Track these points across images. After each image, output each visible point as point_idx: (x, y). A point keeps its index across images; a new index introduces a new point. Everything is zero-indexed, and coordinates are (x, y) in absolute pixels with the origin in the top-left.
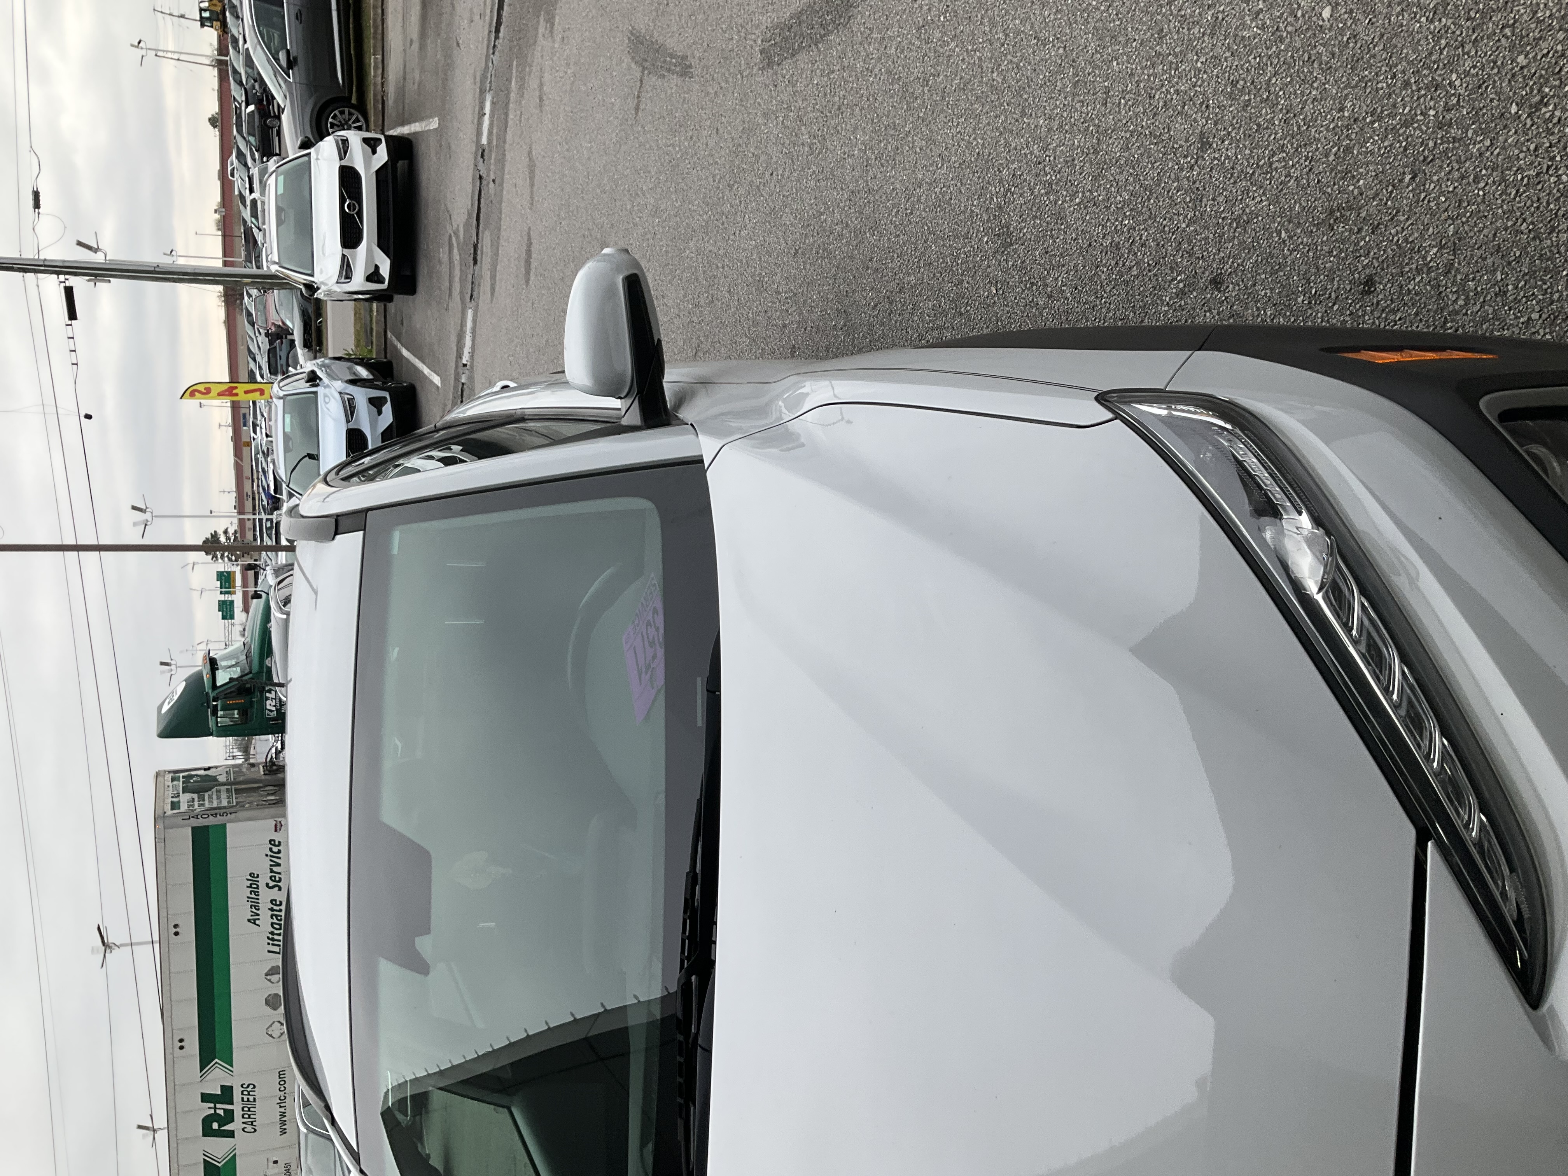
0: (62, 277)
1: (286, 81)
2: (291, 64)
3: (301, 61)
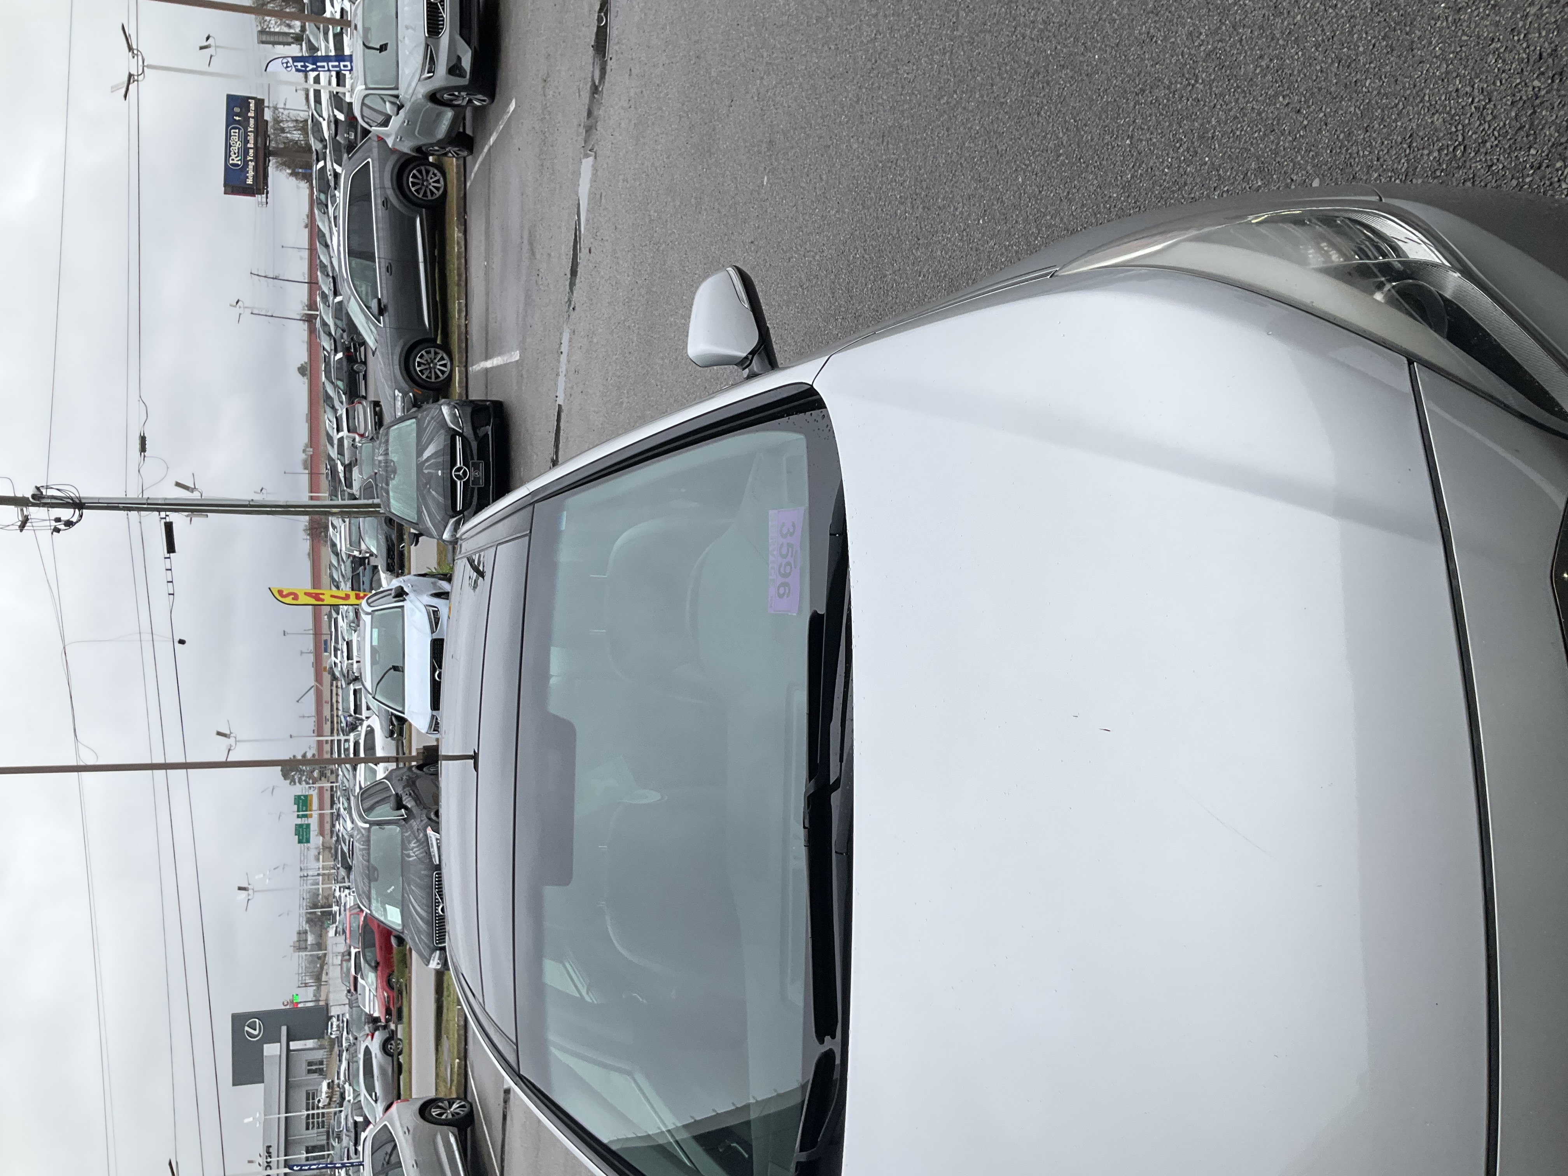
0: (163, 514)
1: (376, 327)
2: (382, 311)
3: (391, 309)
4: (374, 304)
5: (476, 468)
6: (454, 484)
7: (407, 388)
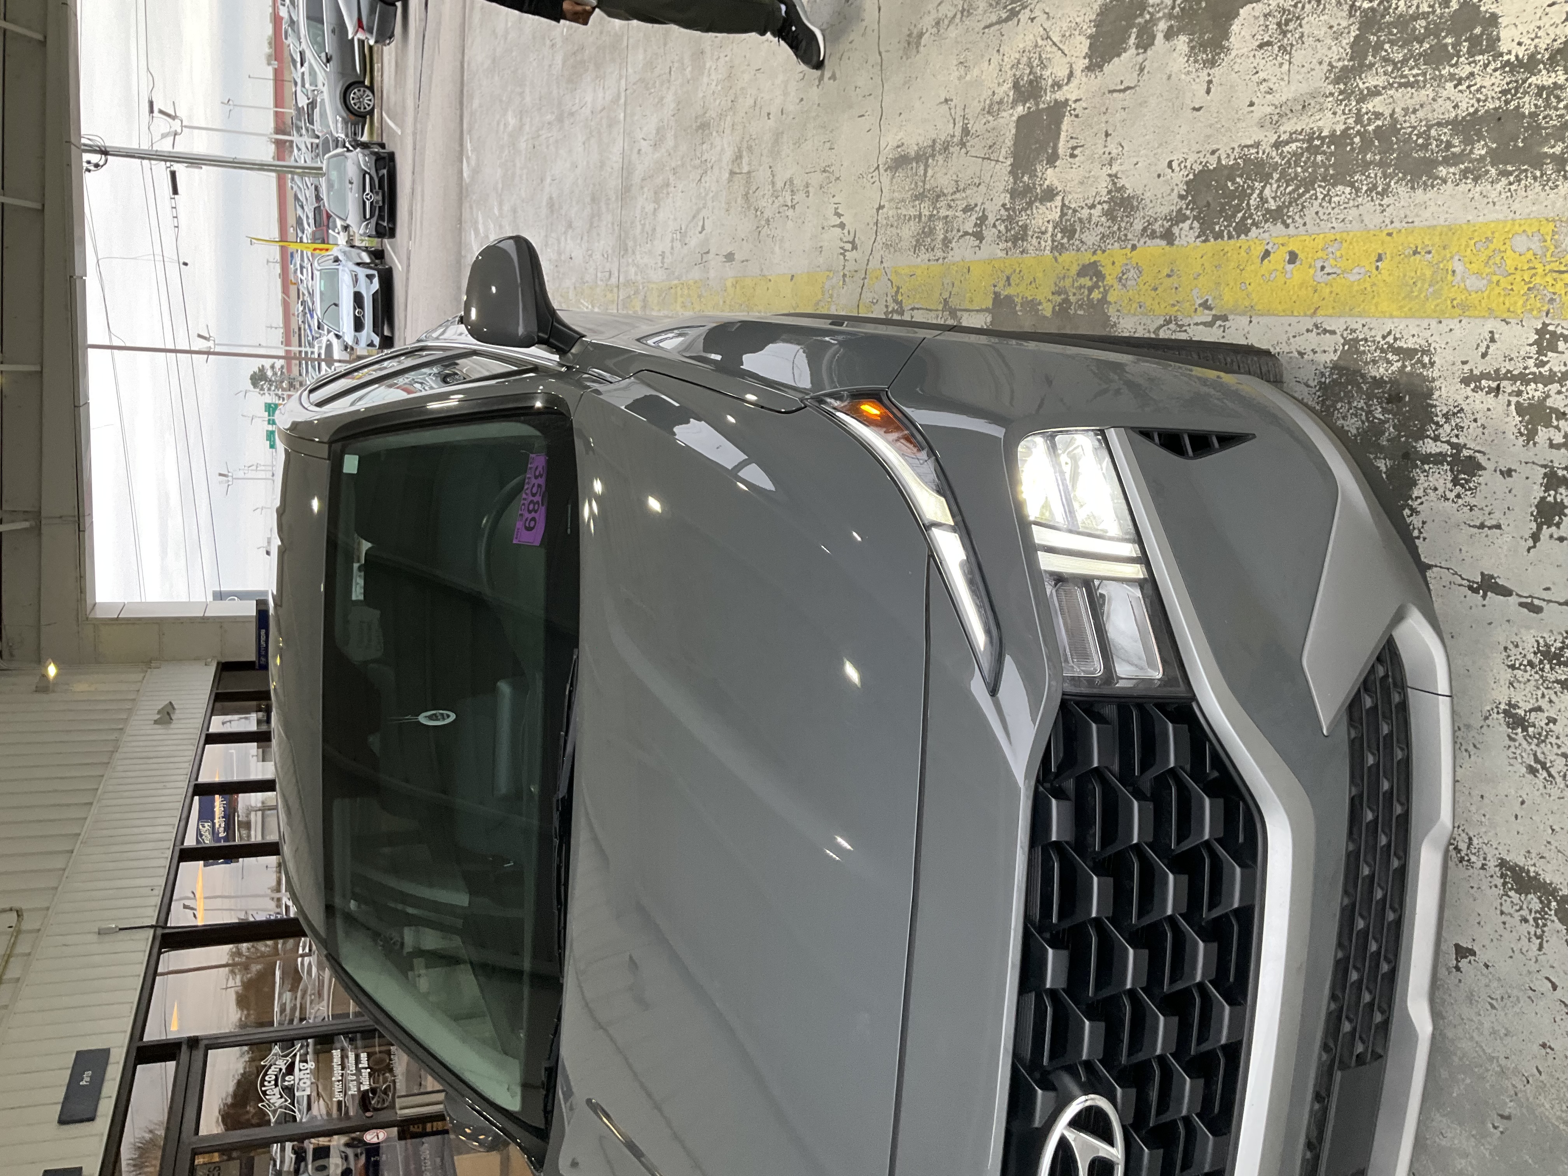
0: (168, 164)
2: (328, 61)
3: (334, 57)
4: (323, 55)
5: (377, 193)
6: (364, 203)
7: (345, 115)
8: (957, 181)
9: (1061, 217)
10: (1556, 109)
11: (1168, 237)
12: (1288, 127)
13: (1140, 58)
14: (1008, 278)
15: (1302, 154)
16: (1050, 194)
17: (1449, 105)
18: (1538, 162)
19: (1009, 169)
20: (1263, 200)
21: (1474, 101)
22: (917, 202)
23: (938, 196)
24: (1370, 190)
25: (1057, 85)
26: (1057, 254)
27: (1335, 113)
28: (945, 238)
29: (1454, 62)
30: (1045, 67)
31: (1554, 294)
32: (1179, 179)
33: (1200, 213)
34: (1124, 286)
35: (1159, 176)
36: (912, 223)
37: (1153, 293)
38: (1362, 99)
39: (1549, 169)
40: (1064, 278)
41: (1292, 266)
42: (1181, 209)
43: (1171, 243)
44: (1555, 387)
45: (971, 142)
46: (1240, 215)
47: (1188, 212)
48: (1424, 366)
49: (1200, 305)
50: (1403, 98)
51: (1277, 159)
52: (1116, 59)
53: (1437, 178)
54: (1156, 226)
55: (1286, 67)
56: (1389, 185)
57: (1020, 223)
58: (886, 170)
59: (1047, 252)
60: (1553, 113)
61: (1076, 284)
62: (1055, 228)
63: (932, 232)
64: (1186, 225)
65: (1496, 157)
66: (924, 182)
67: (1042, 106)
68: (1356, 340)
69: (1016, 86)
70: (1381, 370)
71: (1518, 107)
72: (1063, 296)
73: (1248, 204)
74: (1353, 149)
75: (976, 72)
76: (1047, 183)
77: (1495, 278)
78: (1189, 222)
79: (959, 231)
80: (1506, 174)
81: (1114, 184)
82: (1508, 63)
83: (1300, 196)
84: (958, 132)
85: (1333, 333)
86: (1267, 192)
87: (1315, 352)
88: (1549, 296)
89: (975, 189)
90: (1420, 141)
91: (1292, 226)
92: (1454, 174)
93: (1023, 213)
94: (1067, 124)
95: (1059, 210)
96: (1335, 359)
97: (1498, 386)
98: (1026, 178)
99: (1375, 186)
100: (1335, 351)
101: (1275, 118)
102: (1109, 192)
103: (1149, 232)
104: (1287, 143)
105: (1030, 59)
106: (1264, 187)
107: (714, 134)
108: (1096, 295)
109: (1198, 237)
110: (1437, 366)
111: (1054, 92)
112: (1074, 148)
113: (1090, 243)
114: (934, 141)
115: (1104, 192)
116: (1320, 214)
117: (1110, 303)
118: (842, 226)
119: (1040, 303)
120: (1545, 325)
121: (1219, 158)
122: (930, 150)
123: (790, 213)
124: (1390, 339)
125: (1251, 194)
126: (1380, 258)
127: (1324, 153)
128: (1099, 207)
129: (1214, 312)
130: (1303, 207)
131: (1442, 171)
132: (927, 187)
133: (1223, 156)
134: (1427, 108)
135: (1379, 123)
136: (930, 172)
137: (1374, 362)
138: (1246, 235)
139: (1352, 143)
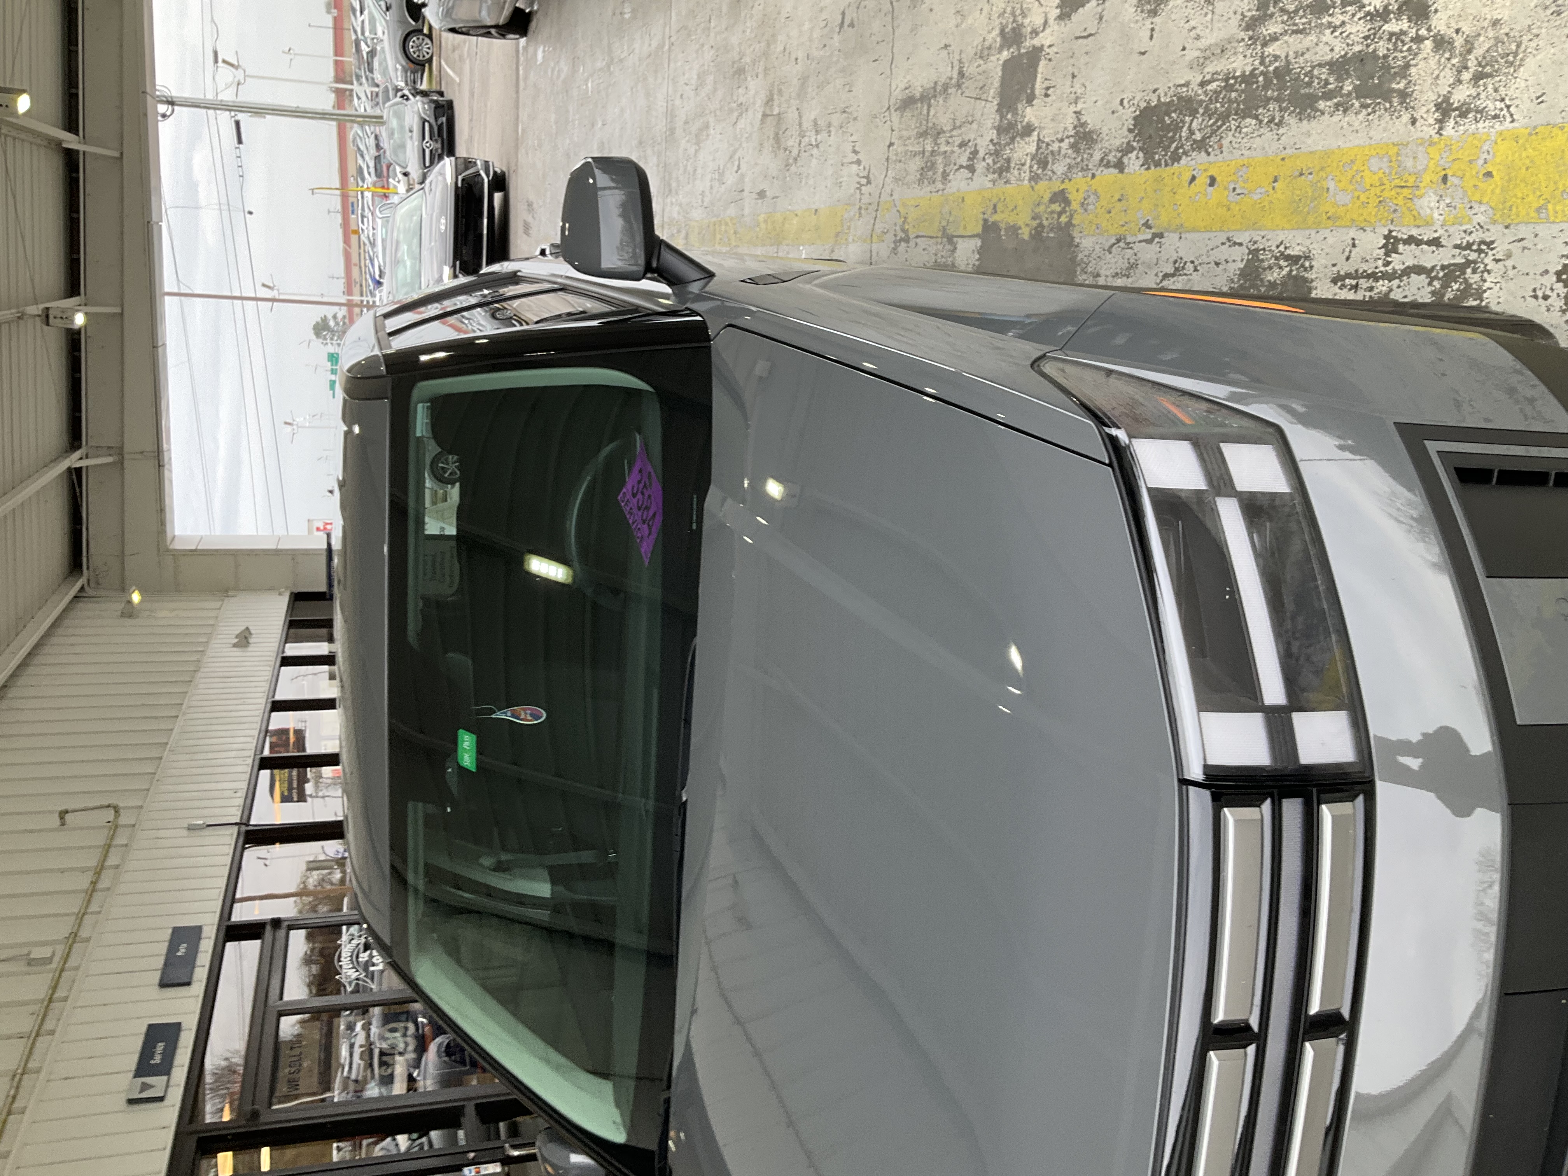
0: (233, 114)
1: (385, 19)
2: (388, 9)
3: (394, 6)
4: (383, 4)
5: (436, 141)
6: (424, 151)
7: (404, 63)
8: (954, 120)
9: (1037, 150)
10: (1402, 52)
11: (1120, 166)
12: (1210, 68)
13: (1100, 9)
14: (995, 206)
15: (1220, 92)
16: (1028, 130)
17: (1328, 48)
18: (1387, 95)
19: (996, 107)
20: (1192, 133)
21: (1344, 45)
22: (921, 140)
23: (939, 134)
24: (1270, 121)
25: (1035, 33)
26: (1033, 183)
27: (1245, 56)
28: (944, 171)
29: (1331, 12)
30: (1025, 16)
31: (1397, 205)
32: (1128, 114)
33: (1144, 144)
34: (1086, 210)
35: (1113, 112)
36: (917, 158)
37: (1108, 216)
38: (1265, 45)
39: (1396, 101)
40: (1038, 205)
41: (1212, 188)
42: (1129, 142)
43: (1121, 171)
44: (1396, 282)
45: (967, 84)
46: (1174, 145)
47: (1135, 144)
48: (1305, 270)
49: (1143, 225)
50: (1294, 43)
51: (1203, 97)
52: (1081, 10)
53: (1317, 110)
54: (1111, 157)
55: (1209, 16)
56: (1283, 117)
57: (1005, 157)
58: (896, 111)
59: (1026, 182)
60: (1399, 55)
61: (1049, 210)
62: (1032, 160)
63: (932, 166)
64: (1133, 155)
65: (1360, 92)
66: (927, 121)
67: (1023, 51)
68: (1257, 250)
69: (1002, 33)
70: (1275, 275)
71: (1375, 51)
72: (1038, 221)
73: (1180, 136)
74: (1258, 87)
75: (970, 21)
76: (1026, 120)
77: (1356, 194)
78: (1135, 152)
79: (955, 164)
80: (1364, 106)
81: (1079, 120)
82: (1368, 14)
83: (1219, 127)
84: (955, 75)
85: (1240, 244)
86: (1195, 125)
87: (1227, 262)
88: (1394, 207)
89: (969, 126)
90: (1307, 79)
91: (1212, 154)
92: (1330, 107)
93: (1007, 148)
94: (1043, 67)
95: (1035, 144)
96: (1242, 266)
97: (1357, 285)
98: (1009, 116)
99: (1273, 119)
100: (1242, 260)
101: (1201, 60)
102: (1075, 127)
103: (1105, 161)
104: (1209, 82)
105: (1013, 8)
106: (1192, 121)
107: (749, 78)
108: (1064, 219)
109: (1142, 165)
110: (1315, 269)
111: (1031, 38)
112: (1048, 88)
113: (1059, 173)
114: (936, 83)
115: (1071, 127)
116: (1233, 143)
117: (1074, 226)
118: (858, 162)
119: (1020, 228)
120: (1390, 231)
121: (1159, 97)
122: (932, 91)
123: (815, 151)
124: (1282, 248)
125: (1182, 127)
126: (1275, 180)
127: (1236, 91)
128: (1067, 141)
129: (1153, 231)
130: (1221, 137)
131: (1321, 104)
132: (930, 125)
133: (1162, 95)
134: (1312, 51)
135: (1277, 64)
136: (932, 113)
137: (1270, 268)
138: (1179, 163)
139: (1257, 82)
